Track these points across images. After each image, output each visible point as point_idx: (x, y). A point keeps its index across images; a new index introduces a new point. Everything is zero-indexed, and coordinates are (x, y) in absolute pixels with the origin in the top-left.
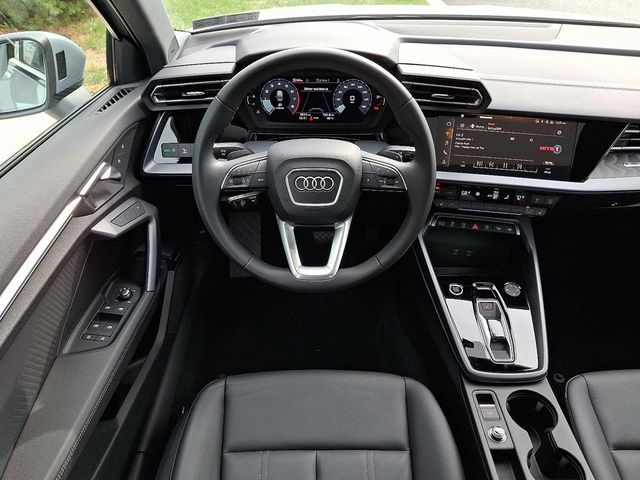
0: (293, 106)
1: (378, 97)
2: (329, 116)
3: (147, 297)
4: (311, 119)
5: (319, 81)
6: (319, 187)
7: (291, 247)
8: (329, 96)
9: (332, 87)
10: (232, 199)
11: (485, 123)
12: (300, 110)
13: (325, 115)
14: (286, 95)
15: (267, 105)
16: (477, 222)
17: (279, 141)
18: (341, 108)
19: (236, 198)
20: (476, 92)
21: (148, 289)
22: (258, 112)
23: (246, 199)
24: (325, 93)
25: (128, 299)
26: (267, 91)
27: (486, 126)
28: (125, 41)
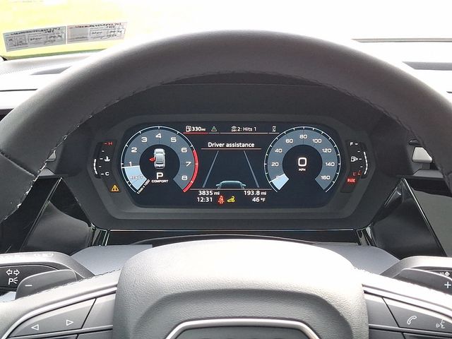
0: (185, 178)
1: (354, 159)
2: (257, 195)
4: (221, 201)
5: (235, 130)
8: (259, 157)
9: (264, 143)
13: (249, 193)
14: (171, 156)
15: (135, 176)
17: (155, 244)
18: (280, 181)
22: (115, 188)
24: (249, 151)
26: (134, 150)
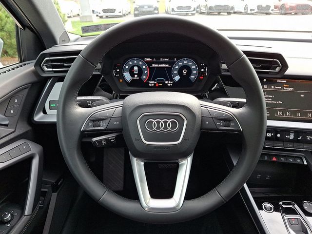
0: (144, 77)
1: (203, 70)
2: (169, 83)
3: (24, 219)
4: (157, 85)
5: (162, 60)
6: (166, 128)
7: (141, 181)
8: (169, 70)
9: (172, 64)
10: (95, 139)
11: (281, 84)
12: (149, 79)
13: (166, 82)
14: (140, 69)
15: (127, 76)
16: (276, 156)
18: (177, 78)
19: (99, 138)
20: (276, 61)
21: (26, 213)
22: (121, 81)
23: (107, 140)
24: (167, 68)
25: (8, 222)
26: (127, 67)
27: (283, 87)
28: (27, 30)
